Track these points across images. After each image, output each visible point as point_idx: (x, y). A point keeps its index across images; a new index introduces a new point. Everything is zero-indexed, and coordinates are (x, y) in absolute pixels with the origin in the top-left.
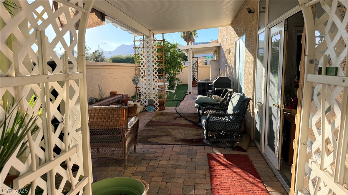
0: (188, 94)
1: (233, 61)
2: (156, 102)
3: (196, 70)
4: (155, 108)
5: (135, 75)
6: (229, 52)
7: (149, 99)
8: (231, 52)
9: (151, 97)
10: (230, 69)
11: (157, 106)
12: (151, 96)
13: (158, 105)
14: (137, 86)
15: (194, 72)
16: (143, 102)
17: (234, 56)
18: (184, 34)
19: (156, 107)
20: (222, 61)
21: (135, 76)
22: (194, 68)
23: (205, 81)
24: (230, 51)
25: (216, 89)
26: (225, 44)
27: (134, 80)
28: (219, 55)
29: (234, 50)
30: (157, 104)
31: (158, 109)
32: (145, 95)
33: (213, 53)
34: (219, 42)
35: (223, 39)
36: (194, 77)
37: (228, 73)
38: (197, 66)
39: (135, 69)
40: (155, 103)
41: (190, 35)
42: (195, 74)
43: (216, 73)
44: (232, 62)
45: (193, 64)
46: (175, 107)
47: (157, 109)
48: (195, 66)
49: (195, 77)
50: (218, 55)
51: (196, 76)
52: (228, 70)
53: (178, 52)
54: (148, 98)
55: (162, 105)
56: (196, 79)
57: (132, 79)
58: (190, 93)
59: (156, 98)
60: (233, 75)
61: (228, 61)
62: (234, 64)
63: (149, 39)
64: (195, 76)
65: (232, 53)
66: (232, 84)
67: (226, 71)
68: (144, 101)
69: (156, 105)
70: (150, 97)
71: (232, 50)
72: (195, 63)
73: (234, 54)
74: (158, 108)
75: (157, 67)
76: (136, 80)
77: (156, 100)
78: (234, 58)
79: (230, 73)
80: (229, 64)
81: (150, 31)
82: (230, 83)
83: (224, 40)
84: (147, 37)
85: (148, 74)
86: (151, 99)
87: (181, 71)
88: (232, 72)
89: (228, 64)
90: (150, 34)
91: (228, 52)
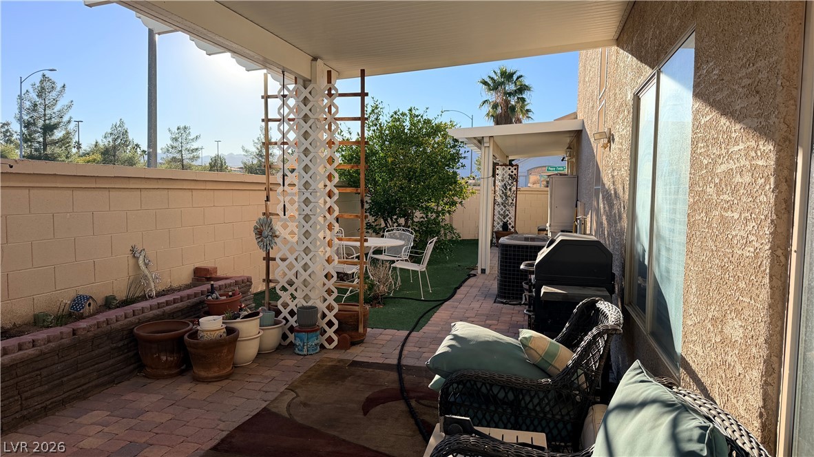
0: (475, 275)
1: (625, 172)
2: (330, 316)
3: (511, 201)
4: (323, 340)
5: (264, 214)
6: (609, 142)
7: (305, 304)
8: (617, 139)
9: (310, 299)
10: (611, 206)
11: (330, 332)
12: (311, 295)
13: (336, 327)
14: (268, 253)
15: (505, 207)
16: (285, 313)
17: (626, 156)
18: (496, 109)
19: (326, 336)
20: (587, 176)
21: (262, 217)
22: (506, 195)
23: (526, 239)
24: (611, 139)
25: (544, 289)
26: (595, 118)
27: (259, 233)
28: (577, 160)
29: (629, 129)
30: (330, 324)
31: (335, 343)
32: (291, 290)
33: (562, 154)
34: (580, 116)
35: (591, 105)
36: (505, 221)
37: (604, 217)
38: (514, 188)
39: (265, 193)
40: (326, 320)
41: (509, 112)
42: (507, 213)
43: (564, 214)
44: (618, 178)
45: (503, 184)
46: (406, 333)
47: (330, 340)
48: (510, 189)
49: (510, 221)
50: (574, 160)
51: (510, 218)
52: (601, 205)
53: (454, 146)
54: (300, 302)
55: (350, 330)
56: (510, 227)
57: (256, 228)
58: (483, 271)
59: (331, 300)
60: (621, 233)
61: (603, 174)
62: (627, 186)
63: (309, 89)
64: (507, 218)
65: (621, 144)
66: (616, 270)
67: (598, 210)
68: (289, 309)
69: (327, 328)
70: (306, 298)
71: (622, 131)
72: (510, 182)
73: (626, 145)
74: (335, 338)
75: (336, 191)
76: (266, 233)
77: (330, 308)
78: (627, 163)
79: (613, 219)
80: (606, 187)
81: (315, 59)
82: (609, 266)
83: (593, 107)
84: (306, 83)
85: (305, 213)
86: (310, 304)
87: (461, 203)
88: (620, 218)
89: (604, 185)
90: (313, 70)
91: (606, 141)
